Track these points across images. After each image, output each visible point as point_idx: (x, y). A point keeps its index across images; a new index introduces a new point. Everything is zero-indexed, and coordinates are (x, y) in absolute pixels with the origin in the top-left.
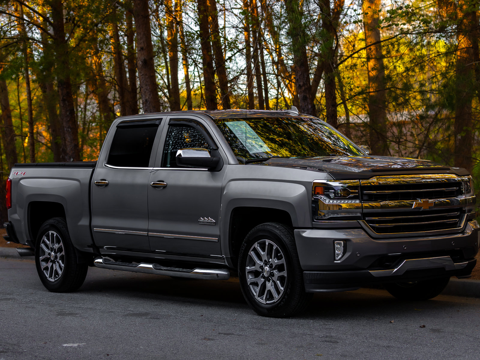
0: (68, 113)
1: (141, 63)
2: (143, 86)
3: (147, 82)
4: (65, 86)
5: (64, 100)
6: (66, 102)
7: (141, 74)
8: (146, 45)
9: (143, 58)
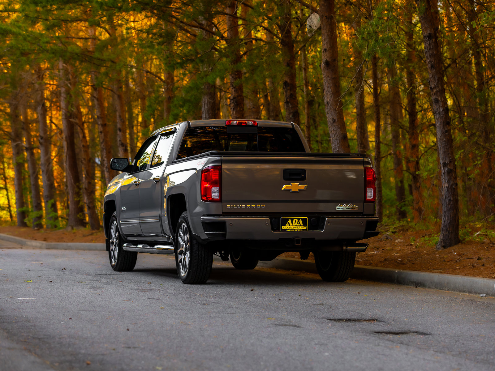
0: (291, 116)
1: (323, 65)
2: (325, 88)
6: (289, 104)
7: (324, 76)
8: (329, 47)
9: (325, 59)
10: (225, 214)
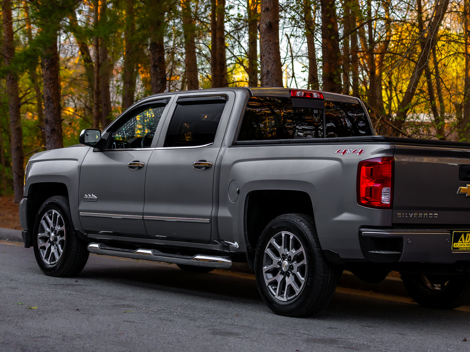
0: (159, 83)
1: (264, 26)
2: (265, 54)
3: (270, 49)
4: (158, 50)
5: (155, 67)
6: (158, 69)
7: (264, 40)
8: (272, 6)
9: (267, 20)
10: (395, 226)
